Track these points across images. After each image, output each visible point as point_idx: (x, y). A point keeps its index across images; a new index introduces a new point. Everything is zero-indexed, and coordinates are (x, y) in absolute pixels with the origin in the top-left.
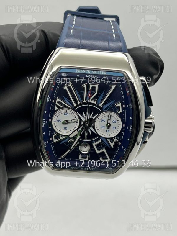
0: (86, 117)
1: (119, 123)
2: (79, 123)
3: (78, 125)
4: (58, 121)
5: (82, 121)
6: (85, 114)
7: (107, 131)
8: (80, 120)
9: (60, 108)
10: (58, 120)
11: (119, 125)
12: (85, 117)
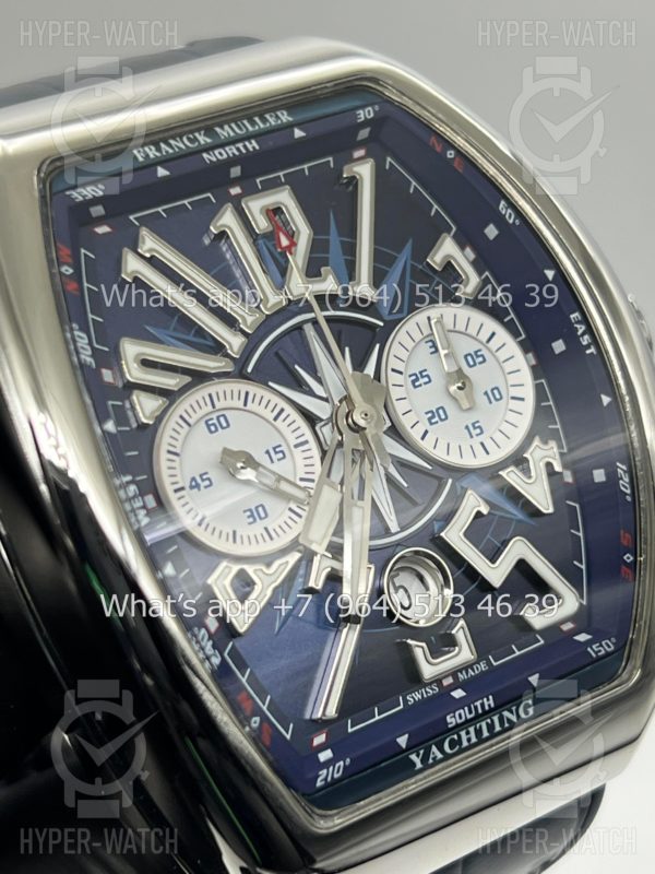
0: (327, 390)
1: (502, 355)
2: (313, 444)
3: (316, 453)
4: (198, 486)
5: (321, 420)
6: (314, 371)
7: (474, 432)
8: (311, 419)
9: (170, 396)
10: (193, 479)
11: (508, 367)
12: (324, 395)
